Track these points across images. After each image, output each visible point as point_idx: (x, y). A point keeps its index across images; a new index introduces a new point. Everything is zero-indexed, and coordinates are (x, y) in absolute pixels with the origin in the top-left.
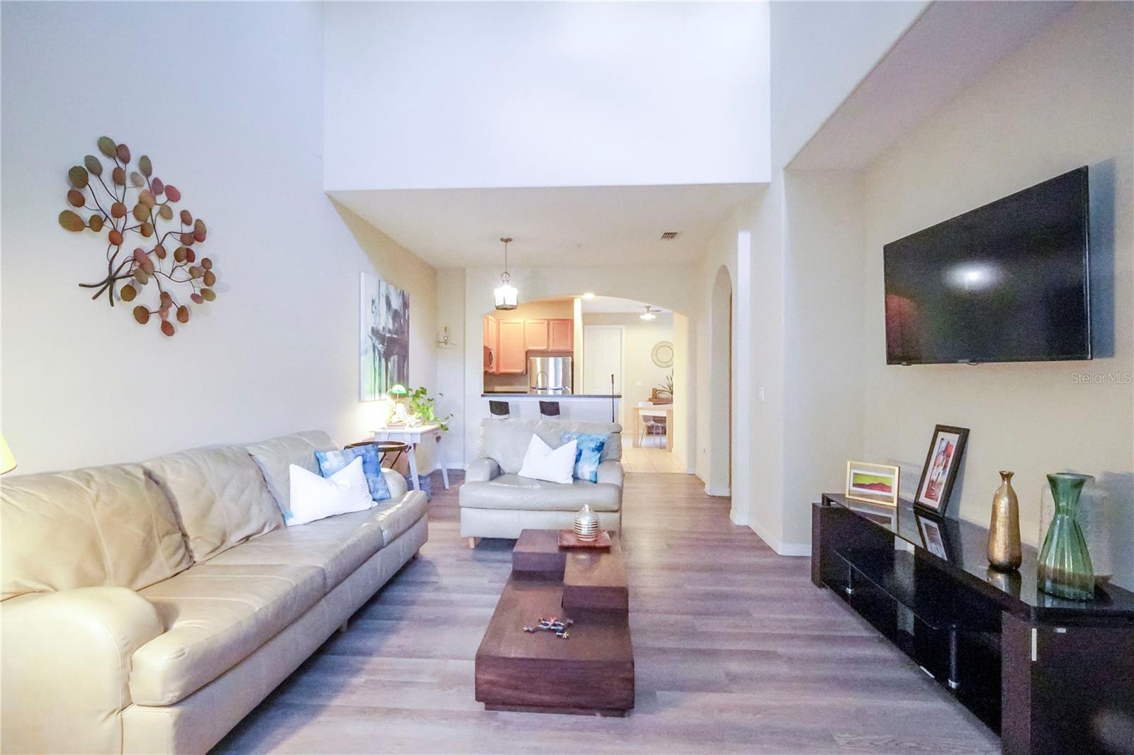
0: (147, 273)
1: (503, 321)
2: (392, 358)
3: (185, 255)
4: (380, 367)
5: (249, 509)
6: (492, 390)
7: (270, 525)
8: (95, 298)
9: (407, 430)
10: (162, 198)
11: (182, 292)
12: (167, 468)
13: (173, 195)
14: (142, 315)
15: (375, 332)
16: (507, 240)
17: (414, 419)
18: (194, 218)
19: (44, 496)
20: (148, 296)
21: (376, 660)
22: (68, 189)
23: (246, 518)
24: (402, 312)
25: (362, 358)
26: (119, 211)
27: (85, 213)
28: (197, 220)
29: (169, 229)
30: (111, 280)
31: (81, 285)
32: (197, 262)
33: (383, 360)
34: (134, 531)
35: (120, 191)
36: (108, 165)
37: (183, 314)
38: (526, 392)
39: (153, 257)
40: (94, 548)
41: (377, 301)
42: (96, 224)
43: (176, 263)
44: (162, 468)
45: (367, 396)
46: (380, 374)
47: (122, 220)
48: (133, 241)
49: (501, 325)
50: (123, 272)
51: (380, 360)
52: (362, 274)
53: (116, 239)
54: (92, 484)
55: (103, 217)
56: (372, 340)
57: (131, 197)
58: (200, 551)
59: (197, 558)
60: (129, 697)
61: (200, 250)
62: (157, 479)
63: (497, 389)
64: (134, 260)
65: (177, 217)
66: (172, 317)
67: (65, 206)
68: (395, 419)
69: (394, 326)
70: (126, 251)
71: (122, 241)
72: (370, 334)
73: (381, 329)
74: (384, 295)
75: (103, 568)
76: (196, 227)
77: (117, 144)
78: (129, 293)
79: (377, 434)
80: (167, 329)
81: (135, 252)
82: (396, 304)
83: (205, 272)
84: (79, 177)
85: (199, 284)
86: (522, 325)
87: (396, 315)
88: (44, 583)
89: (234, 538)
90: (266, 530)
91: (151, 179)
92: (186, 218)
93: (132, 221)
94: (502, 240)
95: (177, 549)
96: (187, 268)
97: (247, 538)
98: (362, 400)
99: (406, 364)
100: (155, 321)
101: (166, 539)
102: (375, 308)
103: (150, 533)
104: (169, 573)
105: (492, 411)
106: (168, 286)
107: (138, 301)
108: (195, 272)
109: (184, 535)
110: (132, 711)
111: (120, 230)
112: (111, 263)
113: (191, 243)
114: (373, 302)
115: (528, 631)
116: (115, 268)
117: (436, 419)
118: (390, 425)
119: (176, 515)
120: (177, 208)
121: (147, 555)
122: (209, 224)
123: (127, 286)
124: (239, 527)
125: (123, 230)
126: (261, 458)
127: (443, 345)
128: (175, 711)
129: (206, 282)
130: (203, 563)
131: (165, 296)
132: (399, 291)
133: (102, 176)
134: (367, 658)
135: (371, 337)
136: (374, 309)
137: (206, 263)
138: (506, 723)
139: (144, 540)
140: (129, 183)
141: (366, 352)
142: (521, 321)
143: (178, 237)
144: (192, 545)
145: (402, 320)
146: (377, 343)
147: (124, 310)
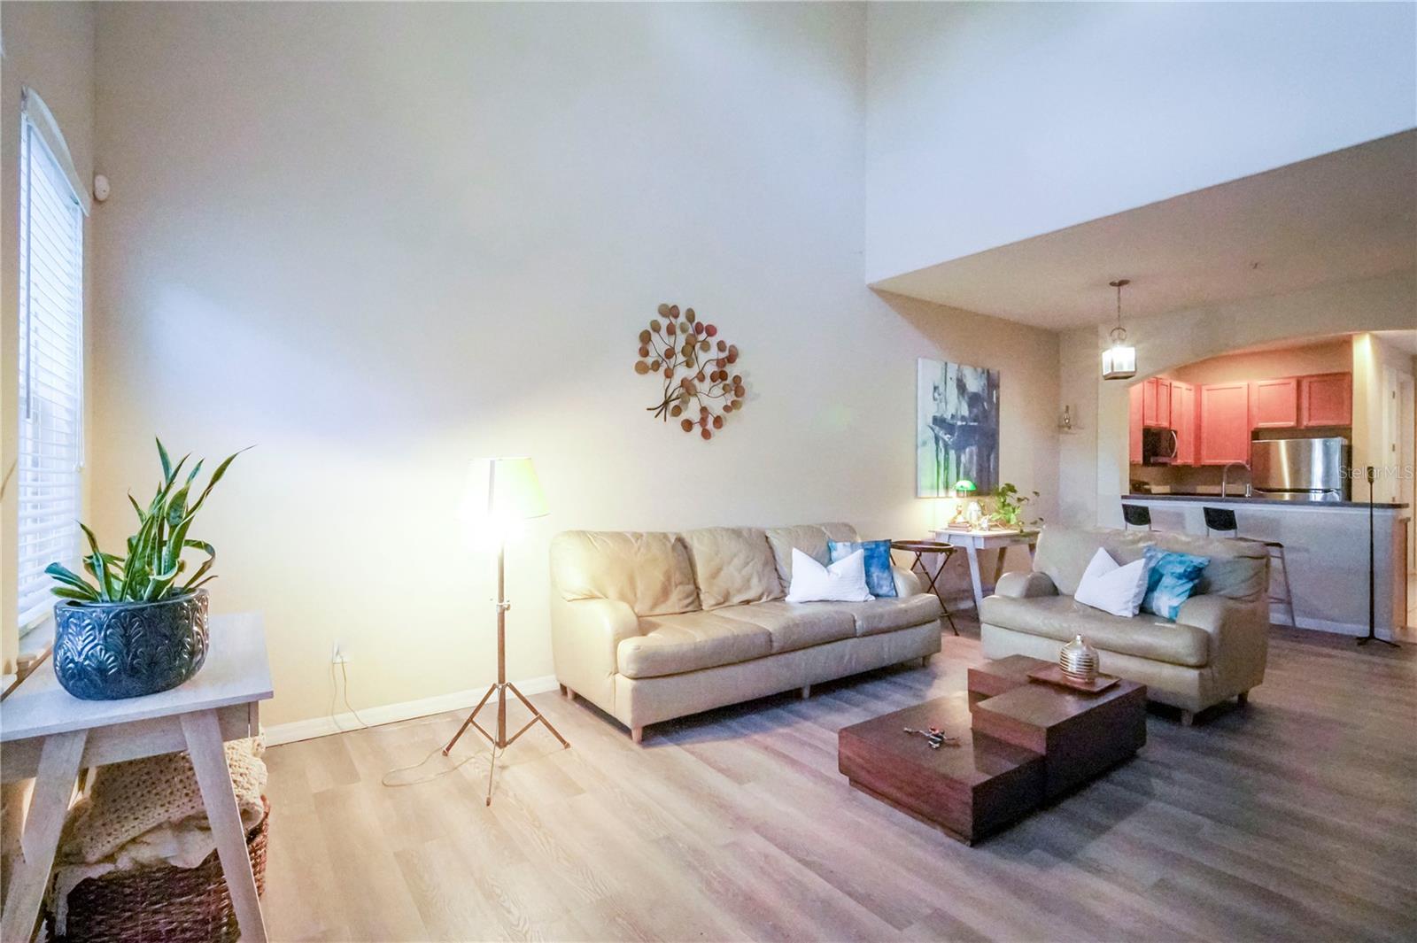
0: (690, 394)
1: (1207, 387)
2: (967, 450)
3: (720, 376)
4: (947, 459)
5: (749, 580)
6: (1192, 492)
7: (768, 597)
8: (656, 416)
9: (976, 532)
10: (703, 336)
11: (716, 405)
12: (695, 538)
13: (711, 331)
14: (688, 425)
15: (939, 421)
16: (1121, 283)
17: (986, 521)
18: (728, 344)
19: (611, 545)
20: (692, 412)
21: (808, 724)
22: (640, 346)
23: (747, 584)
24: (985, 395)
25: (919, 450)
26: (670, 353)
27: (649, 360)
28: (732, 346)
29: (707, 359)
30: (666, 403)
31: (648, 409)
32: (729, 381)
33: (952, 453)
34: (658, 576)
35: (673, 338)
36: (664, 322)
37: (718, 422)
38: (1242, 496)
39: (696, 382)
40: (632, 581)
41: (941, 389)
42: (656, 366)
43: (713, 384)
44: (692, 538)
45: (924, 493)
46: (946, 468)
47: (673, 360)
48: (682, 373)
49: (1205, 394)
50: (674, 396)
51: (947, 453)
52: (920, 361)
53: (669, 374)
54: (639, 541)
55: (660, 360)
56: (933, 431)
57: (681, 340)
58: (707, 601)
59: (705, 607)
60: (617, 668)
61: (732, 370)
62: (687, 544)
63: (1201, 489)
64: (681, 386)
65: (714, 348)
66: (710, 426)
67: (638, 358)
68: (960, 519)
69: (970, 412)
70: (676, 381)
71: (673, 374)
72: (931, 425)
73: (950, 417)
74: (955, 378)
75: (635, 595)
76: (730, 351)
77: (670, 306)
78: (677, 411)
79: (938, 534)
80: (706, 434)
81: (682, 381)
82: (974, 385)
83: (738, 388)
84: (645, 338)
85: (731, 397)
86: (1245, 391)
87: (974, 400)
88: (601, 593)
89: (736, 599)
90: (764, 599)
91: (694, 324)
92: (721, 347)
93: (681, 358)
94: (1113, 284)
95: (688, 597)
96: (721, 385)
97: (748, 602)
98: (919, 496)
99: (992, 456)
100: (697, 429)
101: (680, 588)
102: (939, 395)
103: (669, 579)
104: (677, 610)
105: (1127, 519)
106: (706, 402)
107: (684, 416)
108: (728, 388)
109: (697, 588)
110: (618, 676)
111: (672, 367)
112: (666, 391)
113: (724, 366)
114: (936, 388)
115: (907, 732)
116: (669, 394)
117: (1017, 524)
118: (953, 525)
119: (694, 572)
120: (713, 341)
121: (665, 593)
122: (740, 346)
123: (676, 406)
124: (739, 591)
125: (674, 366)
126: (775, 541)
127: (1066, 429)
128: (634, 682)
129: (736, 395)
130: (708, 611)
131: (704, 410)
132: (979, 370)
133: (661, 332)
134: (801, 720)
135: (932, 428)
136: (936, 395)
137: (737, 379)
138: (855, 799)
139: (663, 583)
140: (678, 331)
141: (924, 443)
142: (1244, 384)
143: (715, 363)
144: (702, 597)
145: (985, 404)
146: (941, 434)
147: (675, 424)
